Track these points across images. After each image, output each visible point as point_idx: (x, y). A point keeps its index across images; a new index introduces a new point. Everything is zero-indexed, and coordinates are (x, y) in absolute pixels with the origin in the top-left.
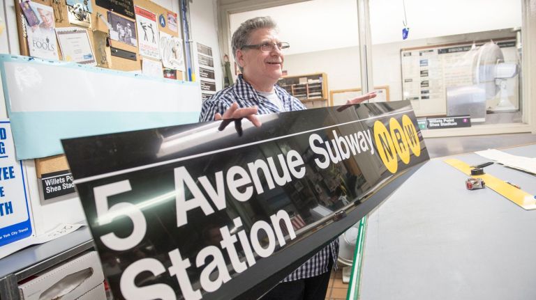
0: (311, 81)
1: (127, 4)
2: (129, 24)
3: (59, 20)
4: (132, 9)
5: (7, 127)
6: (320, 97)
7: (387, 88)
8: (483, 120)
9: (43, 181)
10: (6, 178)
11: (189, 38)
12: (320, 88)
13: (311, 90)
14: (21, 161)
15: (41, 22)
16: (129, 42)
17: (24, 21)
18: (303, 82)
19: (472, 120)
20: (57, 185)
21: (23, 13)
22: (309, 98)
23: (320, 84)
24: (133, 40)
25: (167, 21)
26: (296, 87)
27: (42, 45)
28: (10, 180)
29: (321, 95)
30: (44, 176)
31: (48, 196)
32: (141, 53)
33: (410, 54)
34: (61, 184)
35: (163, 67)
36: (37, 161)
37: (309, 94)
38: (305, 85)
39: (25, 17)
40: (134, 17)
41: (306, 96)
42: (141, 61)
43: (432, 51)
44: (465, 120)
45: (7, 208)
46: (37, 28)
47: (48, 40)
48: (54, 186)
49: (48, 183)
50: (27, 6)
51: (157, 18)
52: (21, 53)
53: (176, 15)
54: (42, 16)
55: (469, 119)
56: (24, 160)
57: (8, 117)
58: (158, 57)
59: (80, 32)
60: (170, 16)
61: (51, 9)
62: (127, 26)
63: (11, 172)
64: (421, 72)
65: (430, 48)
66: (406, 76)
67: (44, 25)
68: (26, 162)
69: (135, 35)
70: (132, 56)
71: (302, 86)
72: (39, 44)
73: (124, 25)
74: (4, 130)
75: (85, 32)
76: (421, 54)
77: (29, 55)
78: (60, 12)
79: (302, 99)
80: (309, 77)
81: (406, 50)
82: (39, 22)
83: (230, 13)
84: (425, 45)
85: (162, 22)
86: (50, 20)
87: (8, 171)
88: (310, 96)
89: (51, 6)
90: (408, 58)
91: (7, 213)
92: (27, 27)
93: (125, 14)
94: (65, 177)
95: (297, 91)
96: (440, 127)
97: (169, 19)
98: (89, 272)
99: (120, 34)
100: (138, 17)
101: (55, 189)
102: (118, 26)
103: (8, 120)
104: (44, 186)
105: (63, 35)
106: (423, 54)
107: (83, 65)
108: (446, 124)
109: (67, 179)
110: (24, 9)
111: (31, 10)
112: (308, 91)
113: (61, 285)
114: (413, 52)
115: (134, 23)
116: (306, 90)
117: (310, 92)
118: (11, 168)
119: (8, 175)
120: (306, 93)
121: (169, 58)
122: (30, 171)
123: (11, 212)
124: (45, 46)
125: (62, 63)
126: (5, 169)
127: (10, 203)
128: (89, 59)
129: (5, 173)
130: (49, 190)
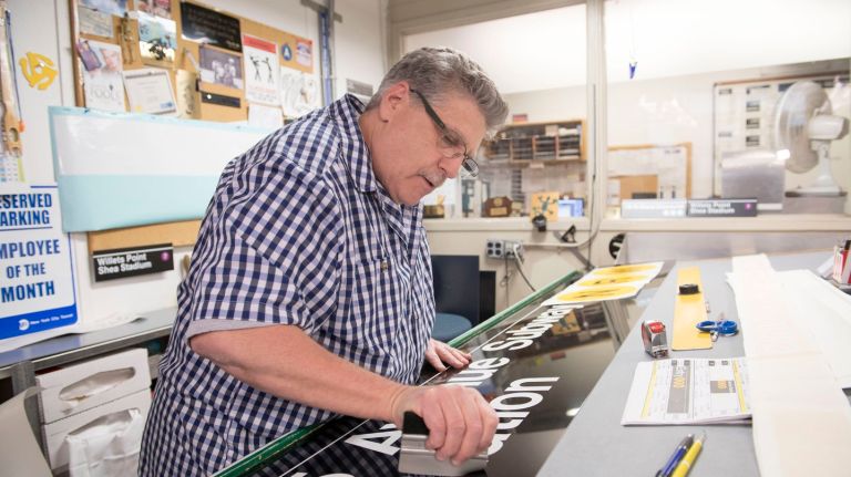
0: (564, 132)
1: (231, 34)
2: (231, 60)
3: (129, 60)
4: (237, 39)
5: (54, 193)
6: (576, 157)
7: (688, 146)
8: (778, 206)
9: (95, 260)
10: (49, 252)
11: (331, 73)
12: (578, 143)
13: (564, 145)
14: (69, 234)
15: (104, 64)
16: (231, 84)
17: (81, 65)
18: (550, 133)
19: (761, 207)
20: (113, 265)
21: (80, 56)
22: (559, 158)
23: (578, 136)
24: (237, 81)
25: (294, 51)
26: (541, 139)
27: (103, 94)
28: (54, 255)
29: (579, 154)
30: (97, 253)
31: (100, 278)
32: (248, 97)
33: (730, 91)
34: (119, 265)
35: (284, 116)
36: (89, 234)
37: (558, 152)
38: (553, 138)
39: (83, 60)
40: (240, 50)
41: (555, 155)
42: (248, 109)
43: (767, 86)
44: (748, 206)
45: (48, 288)
46: (98, 73)
47: (111, 88)
48: (109, 266)
49: (101, 262)
50: (86, 46)
51: (278, 50)
52: (77, 104)
53: (310, 43)
54: (105, 58)
55: (754, 205)
56: (74, 233)
57: (56, 180)
58: (276, 102)
59: (156, 74)
60: (300, 44)
61: (118, 49)
62: (228, 62)
63: (56, 246)
64: (748, 122)
65: (764, 81)
66: (722, 127)
67: (108, 69)
68: (76, 236)
69: (240, 75)
70: (234, 102)
71: (550, 138)
72: (99, 93)
73: (224, 62)
74: (50, 196)
75: (165, 74)
76: (748, 92)
77: (85, 106)
78: (130, 51)
79: (548, 159)
80: (562, 125)
81: (724, 84)
82: (100, 64)
83: (405, 34)
84: (758, 76)
85: (287, 53)
86: (117, 62)
87: (51, 244)
88: (561, 155)
89: (118, 44)
90: (726, 97)
91: (48, 294)
92: (86, 72)
93: (226, 47)
94: (125, 256)
95: (542, 146)
96: (707, 215)
97: (299, 48)
98: (131, 372)
99: (216, 73)
100: (247, 50)
101: (111, 270)
102: (214, 64)
103: (55, 184)
104: (96, 265)
105: (132, 80)
106: (753, 91)
107: (158, 117)
108: (716, 211)
109: (128, 260)
110: (81, 51)
111: (90, 50)
112: (558, 147)
113: (91, 382)
114: (735, 88)
115: (239, 58)
116: (554, 145)
117: (562, 149)
118: (55, 241)
119: (52, 250)
120: (554, 150)
121: (293, 104)
122: (81, 247)
123: (53, 293)
124: (107, 94)
125: (128, 115)
126: (48, 242)
127: (52, 283)
128: (169, 109)
129: (48, 247)
130: (102, 271)
